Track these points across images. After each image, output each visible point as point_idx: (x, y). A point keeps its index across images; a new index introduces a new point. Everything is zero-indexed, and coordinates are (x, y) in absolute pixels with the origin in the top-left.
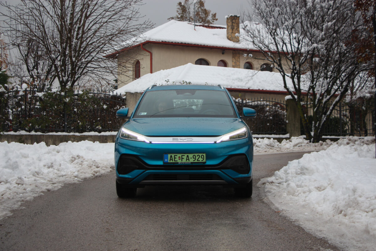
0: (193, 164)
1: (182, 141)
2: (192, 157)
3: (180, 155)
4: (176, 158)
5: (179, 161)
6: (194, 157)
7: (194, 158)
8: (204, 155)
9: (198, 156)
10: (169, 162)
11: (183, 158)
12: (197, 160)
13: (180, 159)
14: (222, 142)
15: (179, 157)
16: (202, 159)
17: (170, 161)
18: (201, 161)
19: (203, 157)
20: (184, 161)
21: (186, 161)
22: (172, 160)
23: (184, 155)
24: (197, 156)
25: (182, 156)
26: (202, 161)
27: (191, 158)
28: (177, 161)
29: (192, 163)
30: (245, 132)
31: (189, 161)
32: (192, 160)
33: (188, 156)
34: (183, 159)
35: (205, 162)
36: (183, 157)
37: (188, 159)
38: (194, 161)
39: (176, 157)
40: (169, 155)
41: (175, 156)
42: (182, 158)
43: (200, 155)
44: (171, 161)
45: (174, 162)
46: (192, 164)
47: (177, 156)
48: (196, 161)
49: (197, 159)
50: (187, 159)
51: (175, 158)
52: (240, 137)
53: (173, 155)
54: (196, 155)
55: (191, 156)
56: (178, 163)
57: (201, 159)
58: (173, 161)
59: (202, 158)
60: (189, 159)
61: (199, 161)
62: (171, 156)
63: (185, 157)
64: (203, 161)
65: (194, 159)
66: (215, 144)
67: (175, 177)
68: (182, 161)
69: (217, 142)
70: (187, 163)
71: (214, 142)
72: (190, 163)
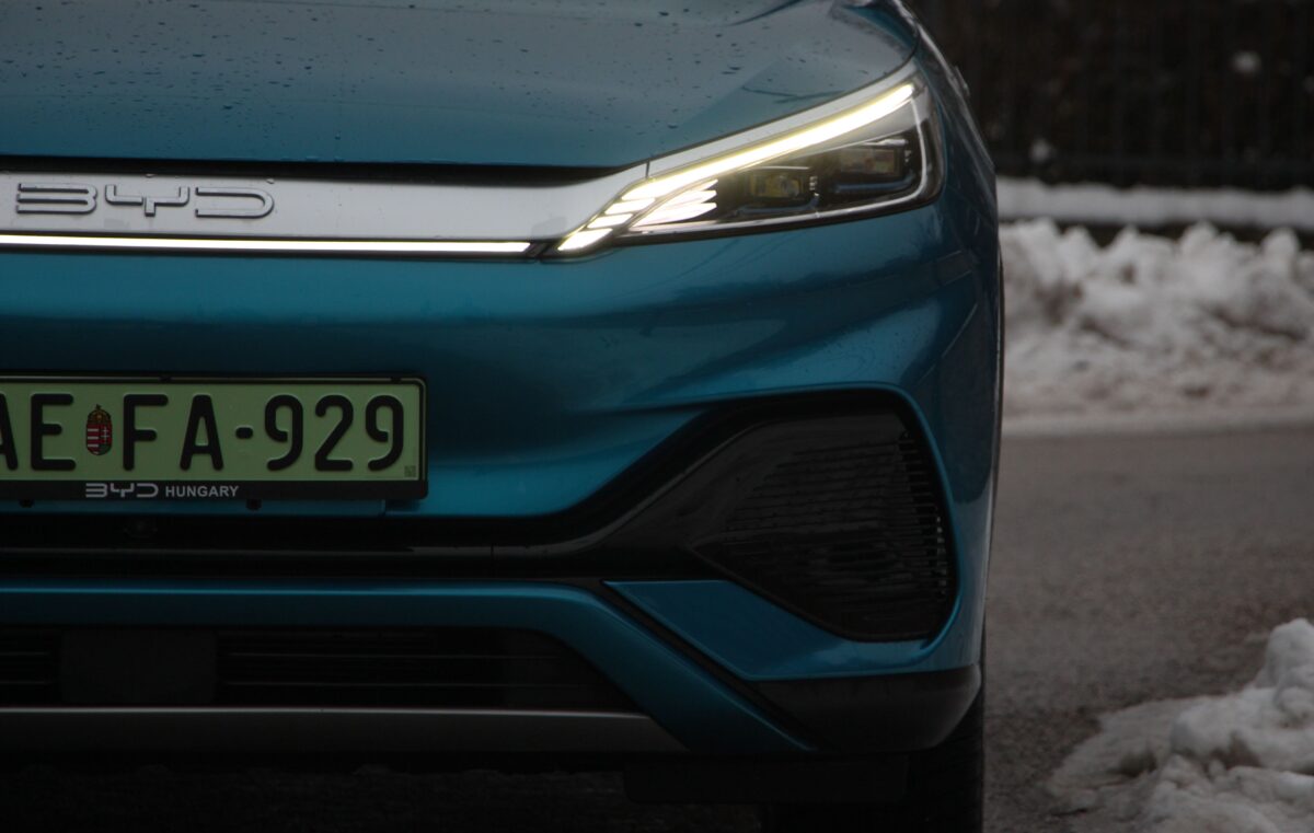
0: (269, 508)
1: (134, 219)
2: (257, 424)
3: (110, 397)
4: (55, 430)
5: (99, 471)
6: (284, 421)
7: (279, 437)
8: (408, 396)
9: (335, 415)
11: (150, 436)
12: (322, 462)
13: (101, 446)
14: (620, 241)
15: (98, 420)
16: (382, 451)
18: (360, 474)
19: (384, 420)
20: (158, 463)
21: (185, 464)
22: (8, 447)
23: (160, 401)
24: (321, 410)
25: (131, 403)
26: (375, 466)
27: (245, 434)
28: (68, 465)
29: (251, 491)
30: (910, 135)
31: (218, 464)
32: (249, 461)
33: (202, 408)
34: (140, 448)
35: (419, 489)
36: (145, 419)
37: (202, 440)
38: (274, 466)
39: (51, 415)
41: (38, 402)
42: (133, 436)
43: (360, 396)
45: (25, 473)
46: (254, 504)
47: (66, 400)
48: (304, 471)
49: (313, 443)
50: (190, 450)
51: (40, 430)
52: (841, 188)
53: (20, 395)
54: (309, 395)
55: (239, 404)
56: (77, 489)
57: (359, 451)
58: (13, 464)
59: (379, 437)
60: (214, 450)
61: (346, 466)
63: (169, 420)
64: (395, 473)
65: (282, 451)
66: (536, 270)
68: (129, 463)
69: (563, 247)
70: (192, 492)
71: (532, 241)
72: (224, 490)
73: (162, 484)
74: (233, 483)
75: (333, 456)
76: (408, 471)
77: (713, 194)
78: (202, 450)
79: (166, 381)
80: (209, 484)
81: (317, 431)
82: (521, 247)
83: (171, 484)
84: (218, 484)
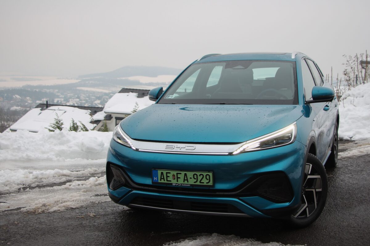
0: (194, 187)
2: (192, 177)
3: (175, 173)
4: (169, 177)
5: (174, 182)
6: (195, 177)
7: (195, 179)
8: (211, 174)
9: (202, 176)
10: (159, 181)
11: (180, 178)
12: (200, 182)
13: (174, 179)
15: (174, 175)
16: (208, 181)
17: (161, 180)
18: (205, 184)
19: (208, 177)
20: (181, 181)
21: (184, 182)
22: (164, 178)
23: (181, 173)
24: (200, 175)
25: (177, 174)
26: (207, 183)
27: (191, 178)
28: (170, 181)
29: (191, 185)
31: (188, 182)
32: (192, 182)
33: (185, 175)
34: (179, 179)
35: (213, 186)
36: (179, 176)
37: (186, 179)
38: (195, 182)
39: (168, 175)
40: (159, 172)
41: (167, 173)
42: (178, 178)
43: (205, 174)
44: (163, 181)
45: (166, 182)
46: (193, 187)
47: (170, 173)
48: (198, 183)
49: (199, 180)
50: (184, 180)
51: (167, 177)
53: (165, 172)
54: (198, 174)
55: (190, 174)
56: (172, 184)
57: (205, 181)
58: (164, 180)
59: (207, 179)
60: (187, 180)
61: (203, 183)
62: (162, 173)
63: (182, 176)
64: (209, 184)
65: (195, 180)
66: (229, 156)
67: (170, 203)
68: (177, 181)
69: (234, 153)
70: (185, 185)
71: (229, 153)
72: (189, 185)
73: (181, 184)
74: (189, 184)
75: (202, 181)
76: (211, 184)
77: (259, 144)
78: (186, 180)
79: (181, 171)
80: (187, 184)
81: (200, 178)
82: (228, 154)
83: (182, 184)
84: (188, 184)
